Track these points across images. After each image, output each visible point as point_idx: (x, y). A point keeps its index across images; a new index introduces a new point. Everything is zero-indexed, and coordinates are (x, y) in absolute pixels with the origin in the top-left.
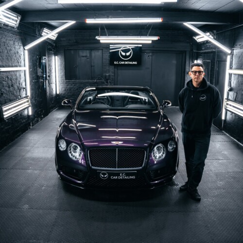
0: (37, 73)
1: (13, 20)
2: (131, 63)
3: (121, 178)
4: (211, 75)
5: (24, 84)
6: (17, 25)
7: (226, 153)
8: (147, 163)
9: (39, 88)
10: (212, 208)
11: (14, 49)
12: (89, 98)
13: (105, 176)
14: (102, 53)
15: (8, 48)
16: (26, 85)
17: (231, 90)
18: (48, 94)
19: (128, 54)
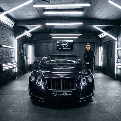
0: (21, 52)
1: (11, 24)
2: (67, 49)
3: (64, 95)
4: (108, 53)
5: (14, 56)
6: (13, 27)
7: (119, 88)
8: (78, 89)
9: (21, 59)
10: (115, 111)
11: (10, 38)
12: (47, 62)
13: (56, 94)
14: (53, 44)
15: (7, 37)
16: (15, 56)
17: (119, 58)
18: (26, 63)
19: (66, 44)
